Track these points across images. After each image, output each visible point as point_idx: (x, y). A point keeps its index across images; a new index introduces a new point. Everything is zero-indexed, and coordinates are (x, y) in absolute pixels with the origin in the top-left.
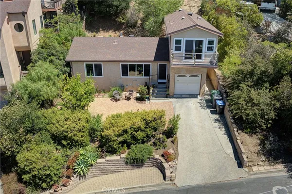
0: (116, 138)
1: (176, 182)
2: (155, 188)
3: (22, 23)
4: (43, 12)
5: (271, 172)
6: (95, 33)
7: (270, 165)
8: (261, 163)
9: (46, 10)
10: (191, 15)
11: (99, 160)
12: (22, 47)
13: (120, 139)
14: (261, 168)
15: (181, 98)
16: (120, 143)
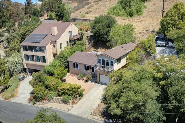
0: (61, 91)
1: (69, 111)
2: (63, 111)
3: (55, 44)
4: (69, 40)
5: (100, 120)
6: (95, 49)
7: (101, 117)
8: (98, 115)
9: (71, 39)
10: (122, 47)
11: (55, 97)
12: (55, 53)
13: (62, 92)
14: (97, 117)
15: (101, 84)
16: (62, 93)
